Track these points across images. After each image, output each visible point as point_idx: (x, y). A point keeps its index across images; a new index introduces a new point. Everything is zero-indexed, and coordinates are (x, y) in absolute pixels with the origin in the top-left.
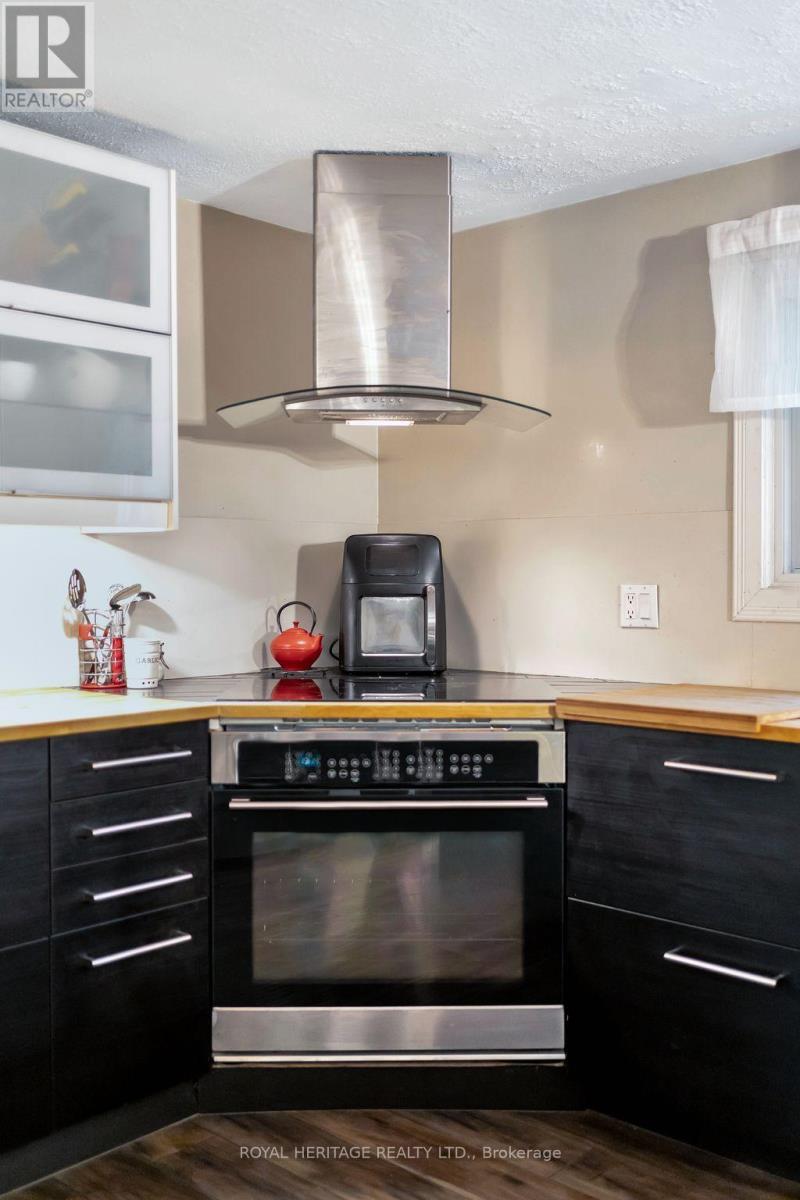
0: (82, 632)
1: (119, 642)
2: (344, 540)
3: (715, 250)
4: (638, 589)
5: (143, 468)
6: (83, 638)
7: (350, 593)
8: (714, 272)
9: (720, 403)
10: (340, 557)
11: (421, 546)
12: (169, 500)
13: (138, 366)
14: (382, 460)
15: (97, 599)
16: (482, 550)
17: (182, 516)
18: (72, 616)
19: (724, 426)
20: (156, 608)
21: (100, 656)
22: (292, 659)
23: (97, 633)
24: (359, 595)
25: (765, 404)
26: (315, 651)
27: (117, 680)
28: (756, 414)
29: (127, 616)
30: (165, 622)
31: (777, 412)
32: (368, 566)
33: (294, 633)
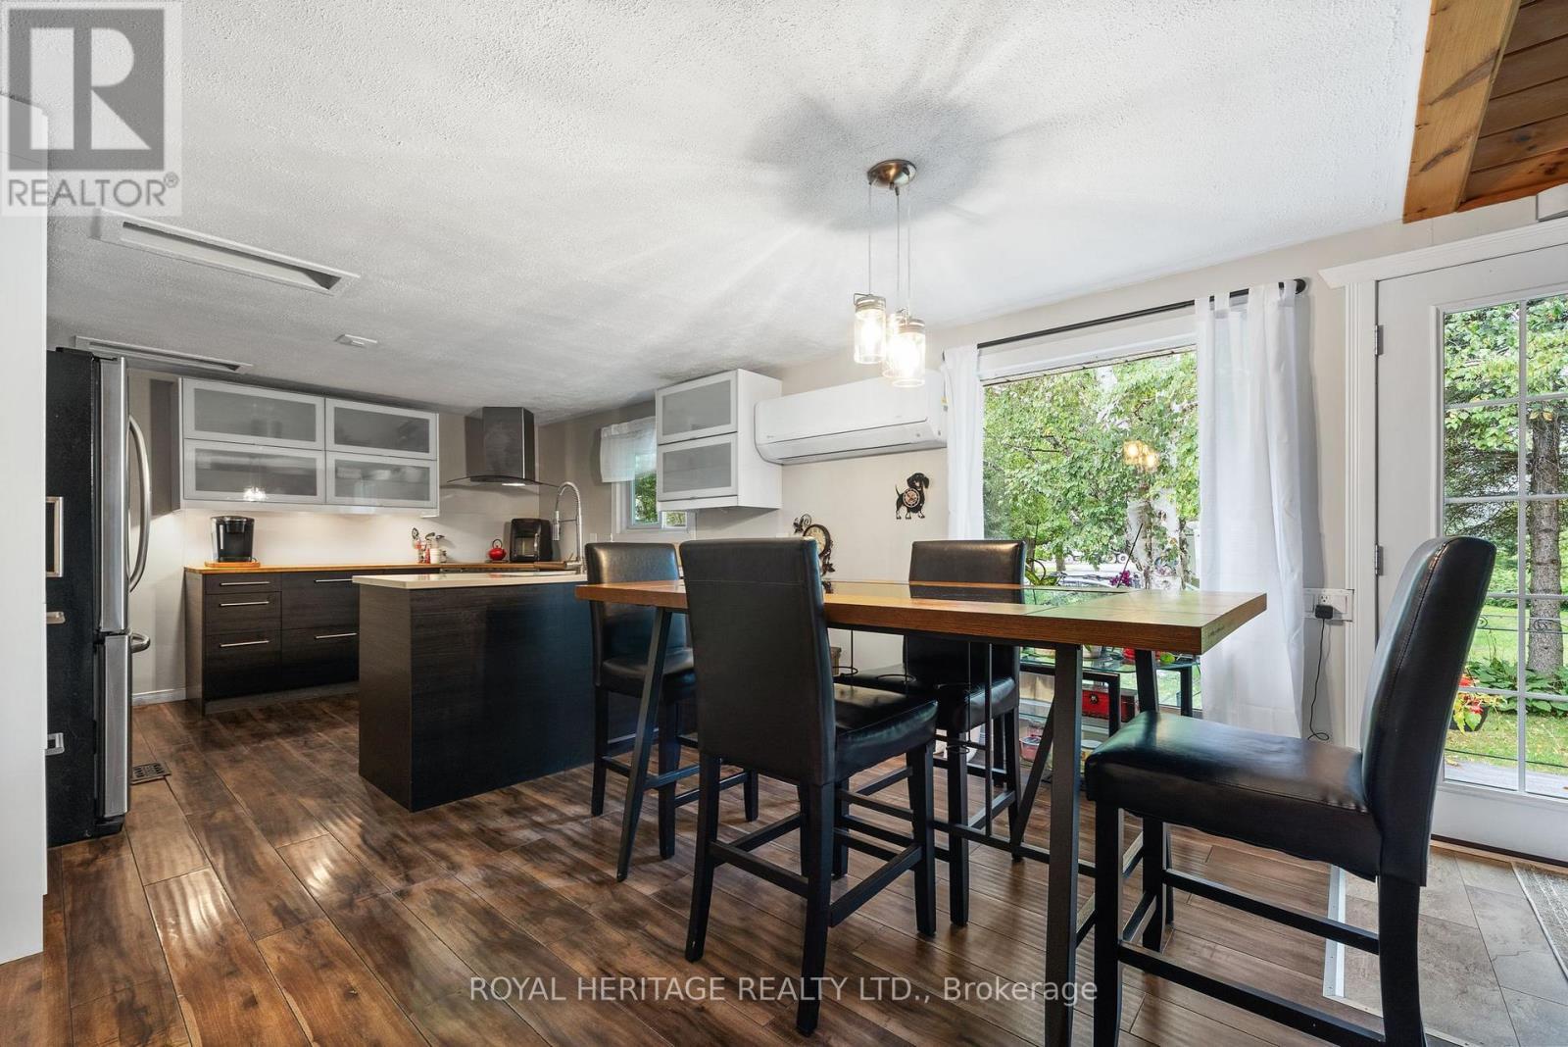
0: (419, 546)
1: (429, 549)
2: (511, 520)
3: (602, 436)
5: (428, 499)
6: (419, 549)
7: (514, 536)
8: (602, 442)
9: (604, 480)
10: (512, 524)
11: (538, 522)
12: (437, 508)
13: (426, 471)
14: (539, 495)
15: (422, 536)
17: (442, 513)
18: (416, 542)
19: (607, 487)
20: (444, 540)
21: (424, 555)
22: (496, 556)
23: (423, 547)
24: (516, 537)
25: (617, 480)
26: (504, 554)
27: (428, 561)
28: (615, 483)
29: (434, 543)
30: (449, 544)
31: (621, 483)
32: (521, 529)
33: (497, 549)
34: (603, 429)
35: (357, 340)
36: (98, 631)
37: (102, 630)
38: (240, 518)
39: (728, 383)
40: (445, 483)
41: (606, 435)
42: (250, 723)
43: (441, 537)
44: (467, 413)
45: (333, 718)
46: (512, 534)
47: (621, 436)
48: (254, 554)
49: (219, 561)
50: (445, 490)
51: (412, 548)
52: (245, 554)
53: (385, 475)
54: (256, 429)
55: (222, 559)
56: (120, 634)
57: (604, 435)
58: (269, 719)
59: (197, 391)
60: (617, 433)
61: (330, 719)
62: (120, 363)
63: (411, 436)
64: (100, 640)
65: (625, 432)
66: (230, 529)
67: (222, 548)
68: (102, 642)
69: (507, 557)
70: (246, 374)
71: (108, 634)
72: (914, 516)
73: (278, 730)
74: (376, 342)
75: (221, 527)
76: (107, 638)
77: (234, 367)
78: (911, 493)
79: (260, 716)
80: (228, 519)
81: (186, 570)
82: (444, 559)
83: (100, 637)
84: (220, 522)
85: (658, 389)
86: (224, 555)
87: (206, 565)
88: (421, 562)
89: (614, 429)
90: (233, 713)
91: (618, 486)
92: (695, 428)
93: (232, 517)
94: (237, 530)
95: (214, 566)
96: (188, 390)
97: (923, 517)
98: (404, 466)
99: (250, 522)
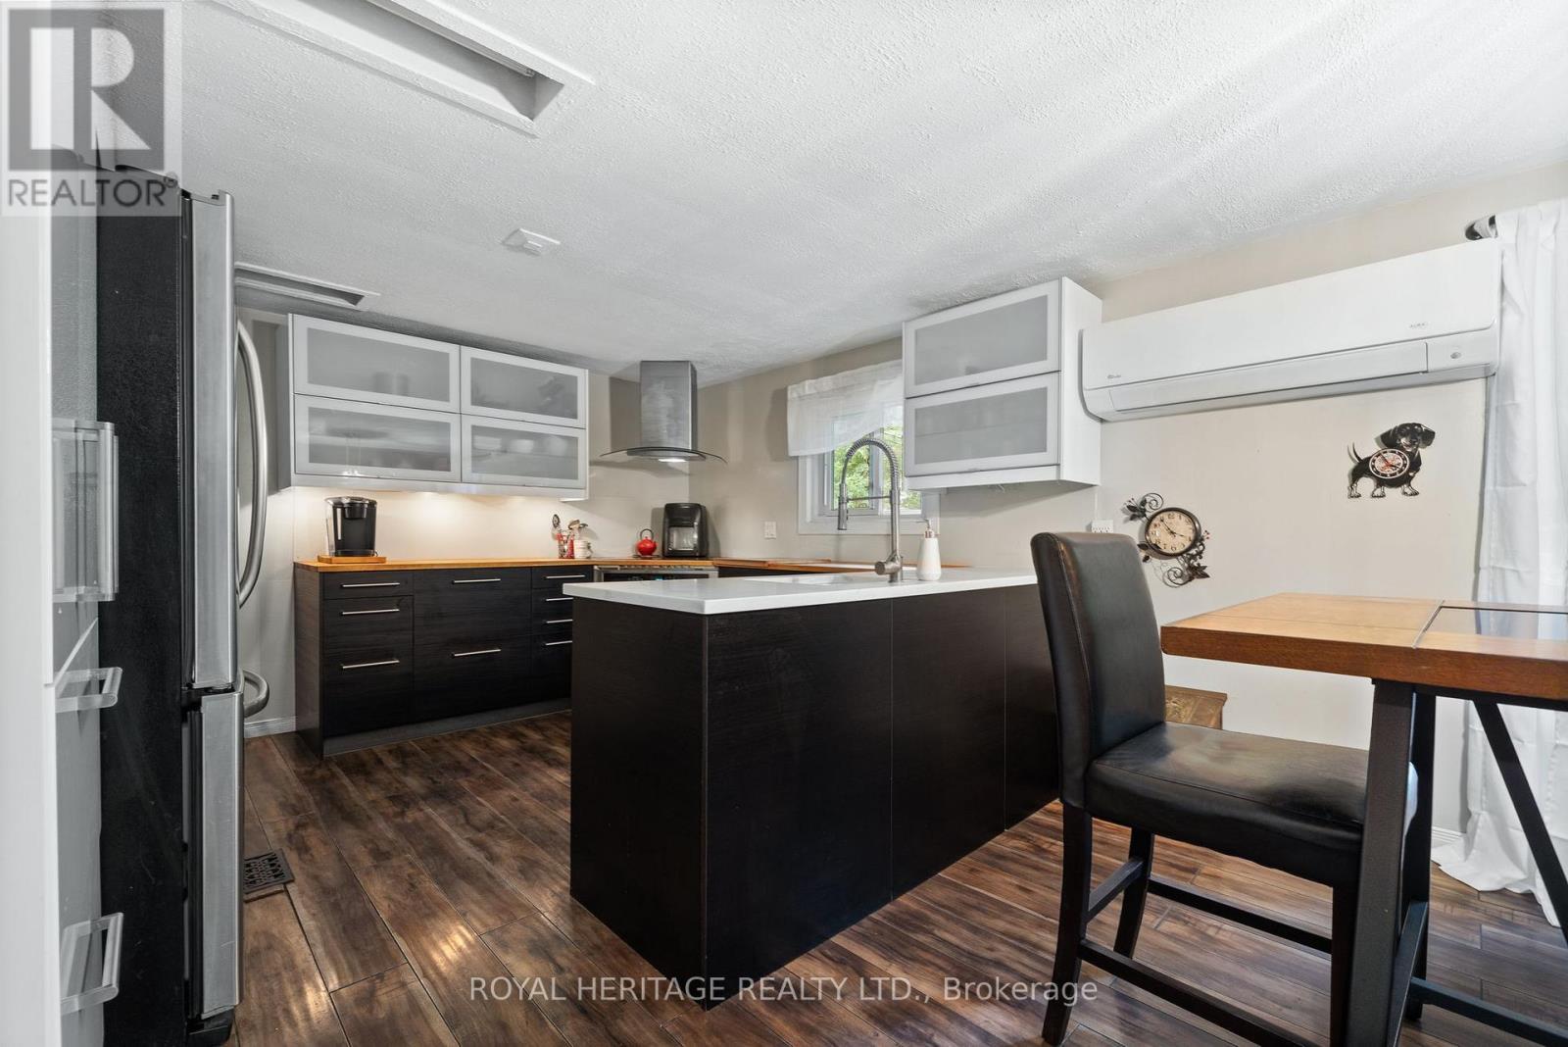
0: (559, 537)
1: (572, 542)
2: (663, 506)
3: (789, 396)
4: (770, 523)
5: (575, 477)
6: (560, 541)
7: (667, 525)
8: (789, 404)
9: (792, 453)
10: (663, 511)
11: (695, 508)
12: (585, 489)
13: (572, 441)
14: (689, 475)
15: (564, 525)
16: (721, 510)
17: (590, 495)
18: (556, 532)
19: (795, 461)
20: (589, 530)
21: (566, 547)
22: (645, 551)
23: (565, 538)
24: (670, 527)
25: (806, 453)
26: (654, 548)
27: (572, 556)
28: (806, 456)
29: (576, 532)
30: (593, 535)
31: (812, 456)
32: (675, 516)
33: (646, 541)
34: (790, 388)
35: (535, 238)
36: (190, 686)
37: (196, 686)
38: (361, 499)
39: (1043, 301)
40: (597, 458)
41: (795, 395)
42: (381, 775)
43: (584, 525)
44: (614, 371)
45: (487, 769)
46: (664, 522)
47: (821, 395)
48: (377, 548)
49: (336, 555)
50: (594, 467)
51: (551, 540)
52: (367, 546)
53: (525, 446)
54: (379, 384)
55: (339, 553)
56: (226, 691)
57: (792, 394)
58: (405, 768)
59: (310, 331)
60: (814, 391)
61: (483, 772)
62: (224, 205)
63: (557, 399)
64: (192, 704)
65: (827, 389)
66: (350, 515)
67: (339, 538)
68: (196, 705)
69: (658, 552)
70: (369, 312)
71: (208, 691)
72: (1394, 493)
73: (422, 791)
74: (558, 243)
75: (339, 510)
76: (204, 698)
77: (355, 298)
78: (1390, 456)
79: (392, 763)
80: (348, 501)
81: (296, 565)
82: (588, 554)
83: (194, 697)
84: (337, 505)
85: (907, 321)
86: (342, 548)
87: (320, 559)
88: (562, 557)
89: (809, 386)
90: (356, 755)
91: (809, 462)
92: (971, 371)
93: (352, 499)
94: (357, 516)
95: (330, 561)
96: (299, 327)
97: (1416, 494)
98: (548, 435)
99: (372, 504)
